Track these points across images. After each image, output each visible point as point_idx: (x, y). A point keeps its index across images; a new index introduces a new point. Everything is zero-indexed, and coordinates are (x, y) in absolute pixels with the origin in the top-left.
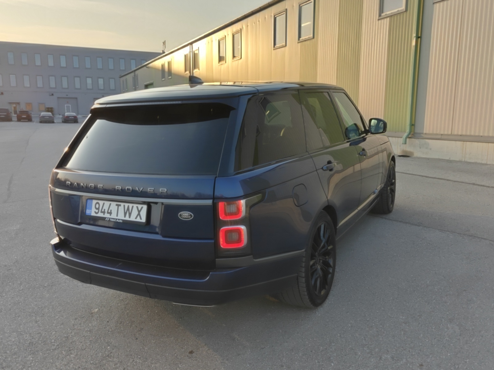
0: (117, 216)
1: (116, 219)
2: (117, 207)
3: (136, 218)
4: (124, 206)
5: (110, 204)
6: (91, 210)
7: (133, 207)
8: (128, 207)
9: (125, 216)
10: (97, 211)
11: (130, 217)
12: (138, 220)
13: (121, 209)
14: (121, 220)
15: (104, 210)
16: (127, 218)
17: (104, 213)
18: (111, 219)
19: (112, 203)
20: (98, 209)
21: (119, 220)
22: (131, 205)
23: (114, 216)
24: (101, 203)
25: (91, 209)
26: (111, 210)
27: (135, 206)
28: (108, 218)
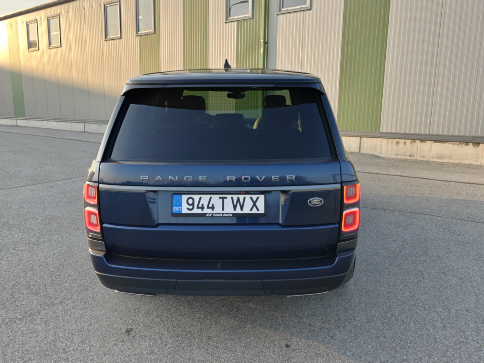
0: (223, 210)
1: (223, 214)
2: (221, 200)
3: (251, 210)
4: (232, 198)
5: (211, 198)
6: (180, 208)
7: (244, 198)
8: (238, 199)
9: (235, 209)
10: (191, 207)
11: (242, 209)
12: (254, 211)
13: (228, 202)
14: (230, 214)
15: (203, 205)
16: (238, 210)
17: (202, 208)
18: (214, 214)
19: (213, 196)
20: (193, 204)
21: (227, 214)
22: (241, 197)
23: (218, 210)
24: (196, 197)
25: (180, 205)
26: (213, 205)
27: (248, 197)
28: (210, 214)
